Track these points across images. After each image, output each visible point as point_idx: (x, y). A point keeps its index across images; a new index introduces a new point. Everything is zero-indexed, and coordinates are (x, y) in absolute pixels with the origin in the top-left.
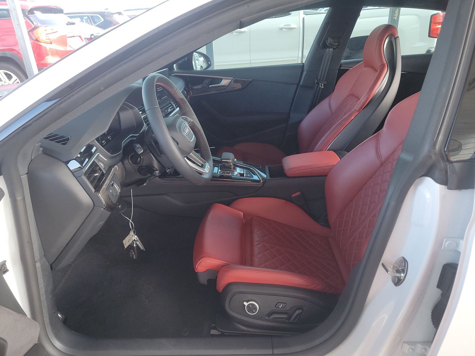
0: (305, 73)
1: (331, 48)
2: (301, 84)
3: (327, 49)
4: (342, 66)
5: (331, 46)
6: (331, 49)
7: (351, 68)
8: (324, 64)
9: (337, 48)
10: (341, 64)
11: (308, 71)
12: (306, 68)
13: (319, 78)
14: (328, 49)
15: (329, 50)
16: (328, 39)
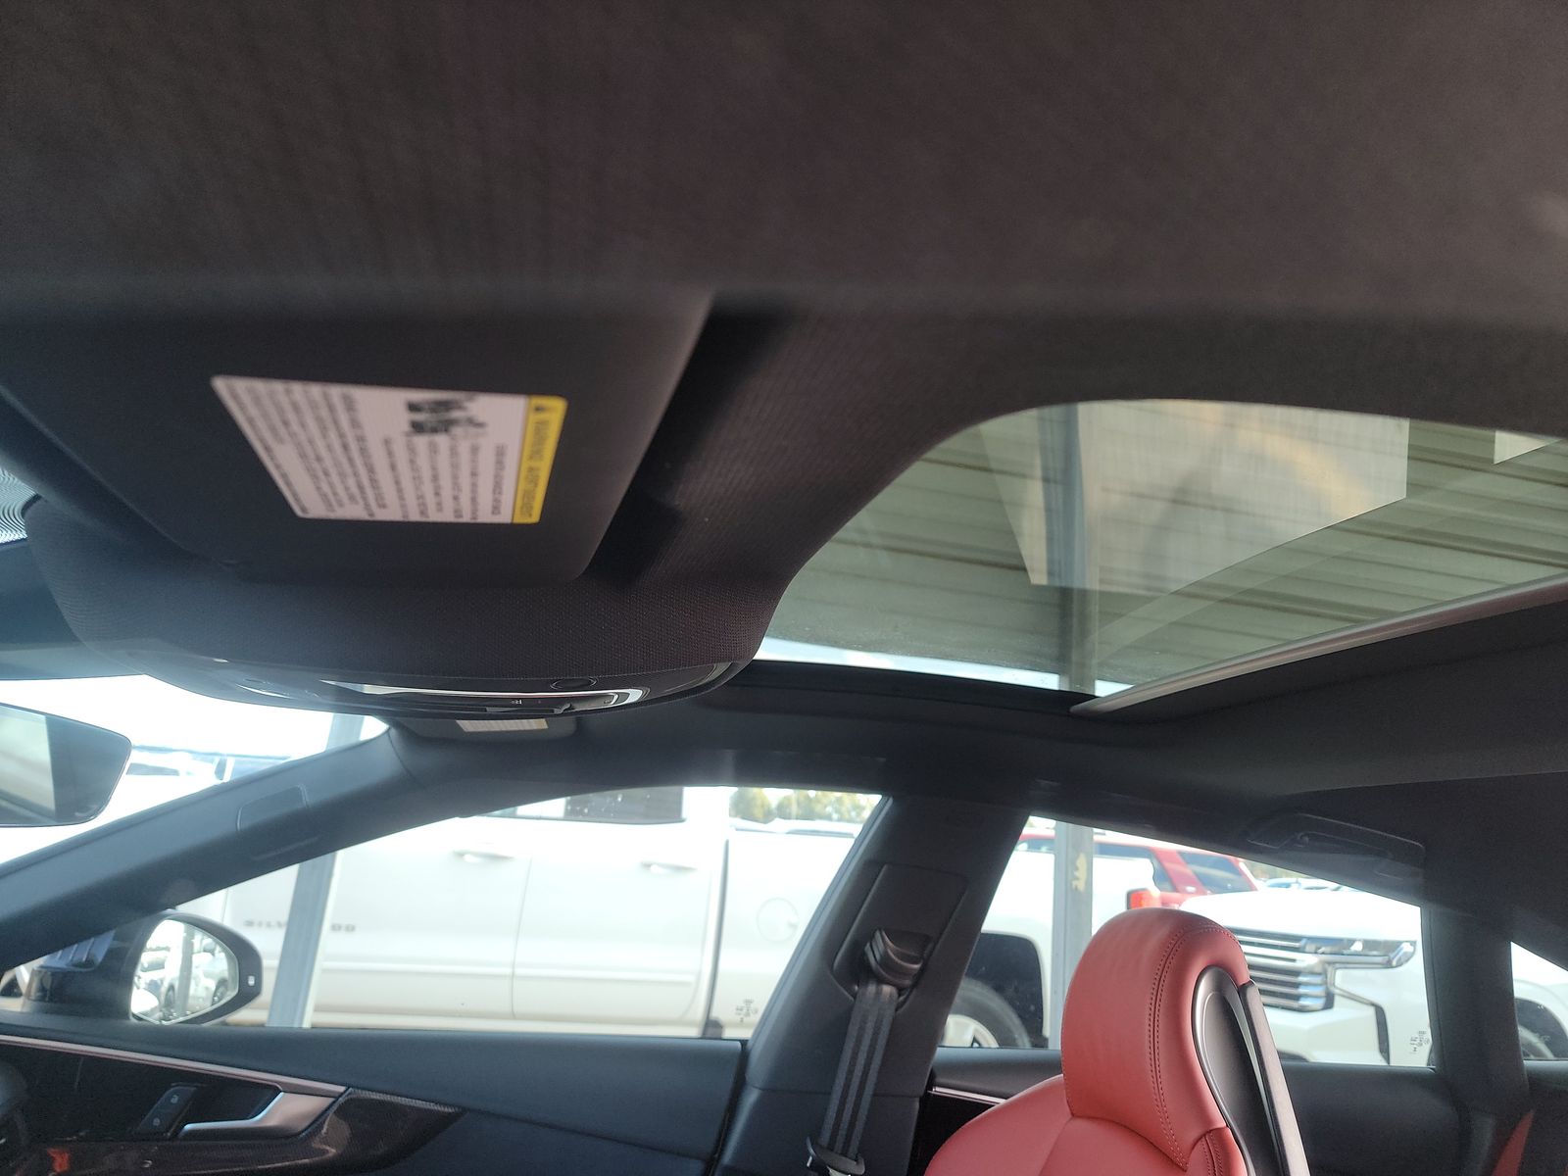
0: (751, 1098)
1: (888, 983)
2: (728, 1157)
3: (866, 984)
4: (940, 1079)
5: (889, 971)
6: (887, 989)
7: (1002, 1101)
8: (854, 1057)
9: (914, 985)
10: (932, 1070)
11: (769, 1092)
12: (758, 1070)
13: (825, 1139)
14: (872, 988)
15: (878, 993)
16: (872, 937)
